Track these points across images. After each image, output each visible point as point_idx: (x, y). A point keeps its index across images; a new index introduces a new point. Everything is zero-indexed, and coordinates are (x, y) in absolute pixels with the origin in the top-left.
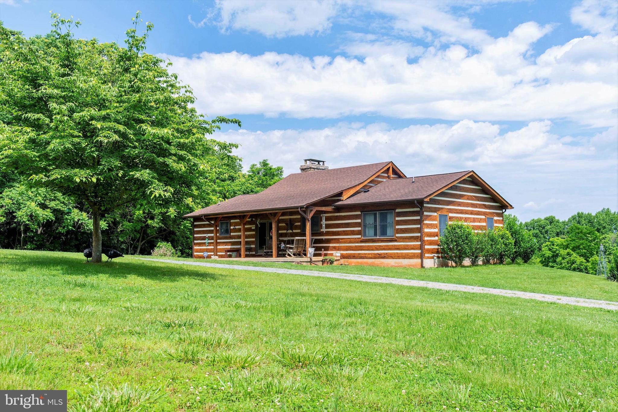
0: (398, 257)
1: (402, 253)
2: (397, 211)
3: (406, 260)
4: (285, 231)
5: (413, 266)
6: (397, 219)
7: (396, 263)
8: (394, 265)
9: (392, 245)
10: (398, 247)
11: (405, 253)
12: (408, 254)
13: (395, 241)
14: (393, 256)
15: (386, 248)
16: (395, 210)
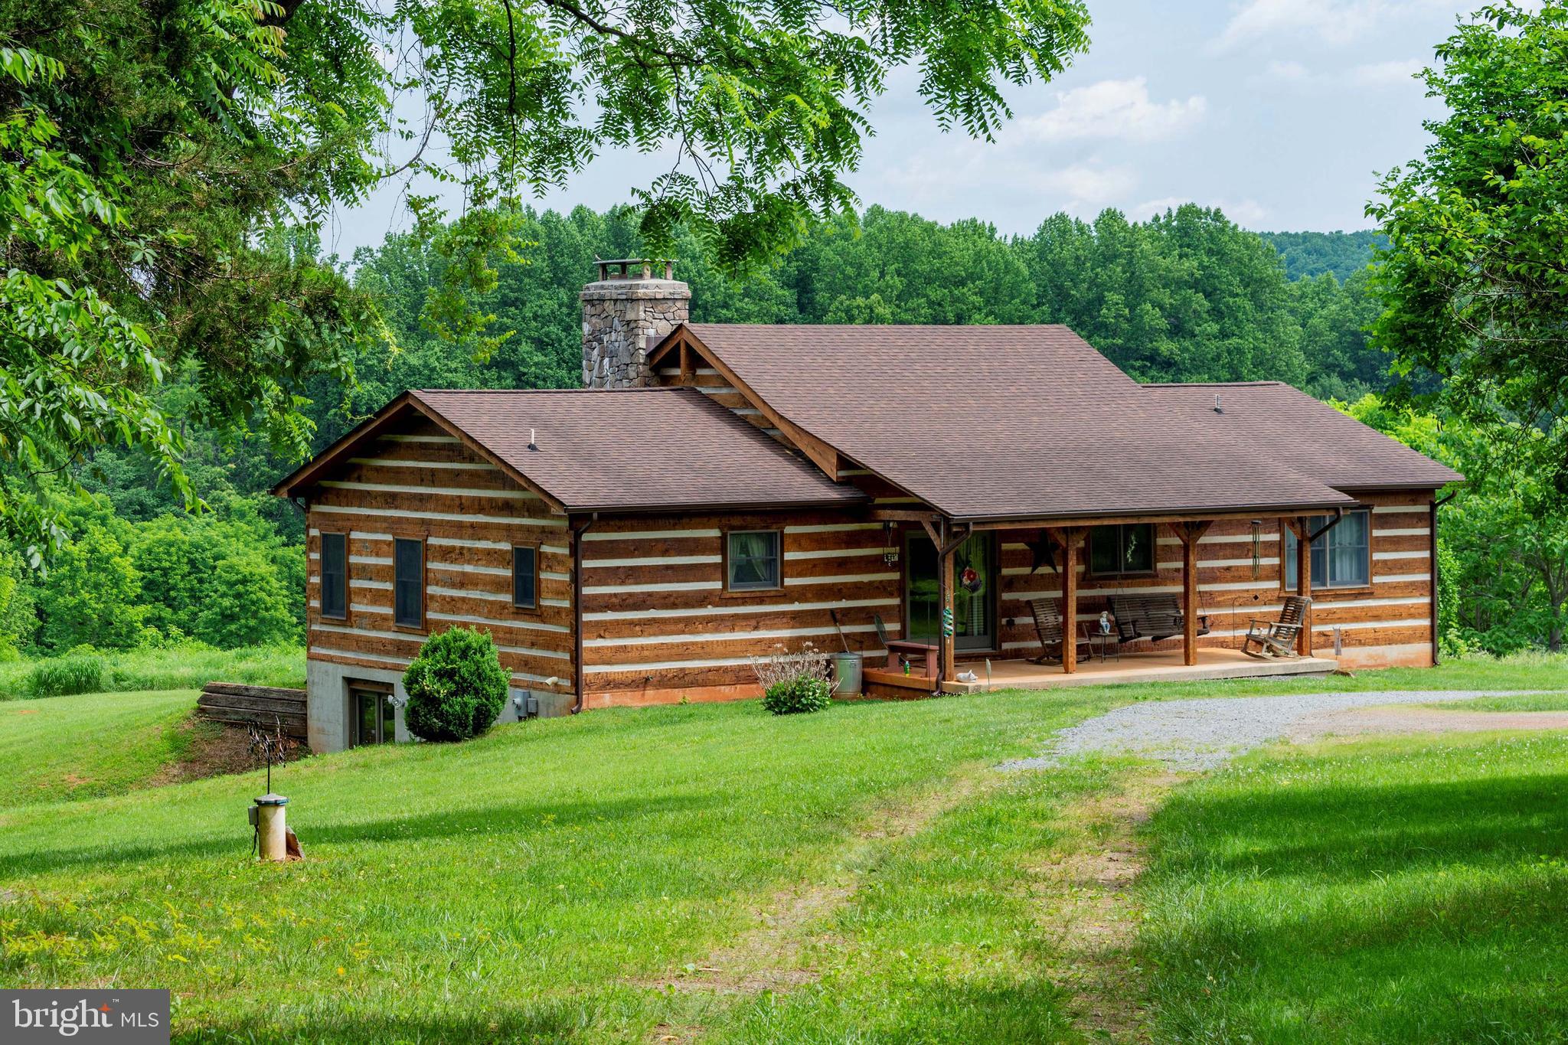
0: (1377, 640)
1: (1385, 630)
2: (1377, 510)
3: (1394, 646)
4: (1027, 570)
5: (1412, 662)
6: (1376, 533)
7: (1371, 657)
8: (1364, 662)
9: (1363, 608)
10: (1375, 613)
11: (1392, 629)
12: (1399, 630)
13: (1370, 595)
14: (1362, 637)
15: (1344, 615)
16: (1369, 507)
